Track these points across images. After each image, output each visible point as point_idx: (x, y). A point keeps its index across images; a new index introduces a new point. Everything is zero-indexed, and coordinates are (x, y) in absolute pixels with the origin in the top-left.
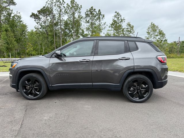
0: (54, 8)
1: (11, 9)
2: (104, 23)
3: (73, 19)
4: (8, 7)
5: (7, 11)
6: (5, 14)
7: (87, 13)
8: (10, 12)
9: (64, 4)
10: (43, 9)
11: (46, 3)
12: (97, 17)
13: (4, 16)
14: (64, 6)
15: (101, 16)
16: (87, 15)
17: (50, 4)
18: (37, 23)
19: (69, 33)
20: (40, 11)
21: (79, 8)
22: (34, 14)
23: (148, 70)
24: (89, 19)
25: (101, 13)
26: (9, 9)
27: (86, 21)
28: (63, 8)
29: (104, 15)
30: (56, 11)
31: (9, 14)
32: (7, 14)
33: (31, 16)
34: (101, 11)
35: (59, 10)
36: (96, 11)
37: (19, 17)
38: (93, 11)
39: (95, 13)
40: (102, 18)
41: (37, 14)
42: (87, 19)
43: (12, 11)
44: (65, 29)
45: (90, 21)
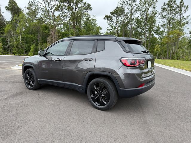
0: (126, 7)
1: (89, 14)
2: (187, 16)
3: (146, 16)
4: (86, 13)
5: (86, 16)
6: (85, 19)
7: (164, 7)
8: (89, 16)
9: (136, 2)
10: (116, 9)
11: (118, 4)
12: (177, 10)
13: (84, 21)
14: (136, 3)
15: (183, 8)
16: (164, 9)
17: (122, 4)
18: (109, 24)
19: (141, 32)
20: (113, 12)
21: (154, 3)
22: (107, 16)
23: (107, 74)
24: (165, 14)
25: (183, 5)
26: (88, 14)
27: (162, 16)
28: (135, 5)
29: (187, 6)
30: (128, 10)
31: (88, 19)
32: (86, 19)
33: (104, 18)
34: (184, 2)
35: (131, 8)
36: (176, 2)
37: (94, 20)
38: (172, 3)
39: (175, 6)
40: (185, 11)
41: (110, 16)
42: (163, 14)
43: (90, 15)
44: (137, 28)
45: (168, 16)
